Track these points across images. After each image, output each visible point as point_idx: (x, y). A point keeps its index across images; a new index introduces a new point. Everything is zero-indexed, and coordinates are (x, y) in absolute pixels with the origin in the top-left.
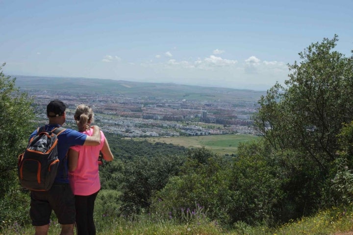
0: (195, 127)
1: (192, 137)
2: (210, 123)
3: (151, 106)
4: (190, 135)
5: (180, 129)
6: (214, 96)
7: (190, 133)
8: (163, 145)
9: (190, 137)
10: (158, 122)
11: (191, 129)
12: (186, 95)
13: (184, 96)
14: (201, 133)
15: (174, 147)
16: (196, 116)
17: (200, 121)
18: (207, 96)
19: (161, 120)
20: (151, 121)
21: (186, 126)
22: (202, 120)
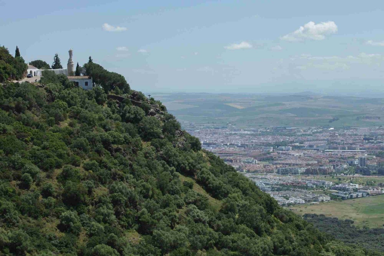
0: (349, 185)
1: (346, 201)
2: (370, 175)
3: (283, 148)
4: (343, 198)
5: (330, 189)
6: (379, 118)
7: (343, 195)
8: (313, 217)
9: (343, 202)
10: (299, 179)
11: (344, 189)
12: (334, 120)
13: (331, 122)
14: (357, 196)
15: (327, 219)
16: (351, 164)
17: (357, 173)
18: (367, 118)
19: (303, 174)
20: (290, 179)
21: (337, 184)
22: (359, 171)
